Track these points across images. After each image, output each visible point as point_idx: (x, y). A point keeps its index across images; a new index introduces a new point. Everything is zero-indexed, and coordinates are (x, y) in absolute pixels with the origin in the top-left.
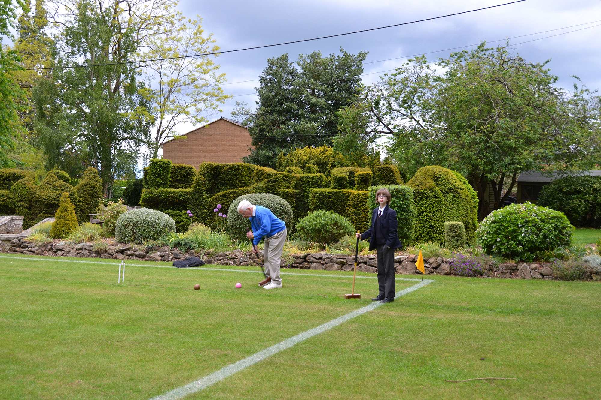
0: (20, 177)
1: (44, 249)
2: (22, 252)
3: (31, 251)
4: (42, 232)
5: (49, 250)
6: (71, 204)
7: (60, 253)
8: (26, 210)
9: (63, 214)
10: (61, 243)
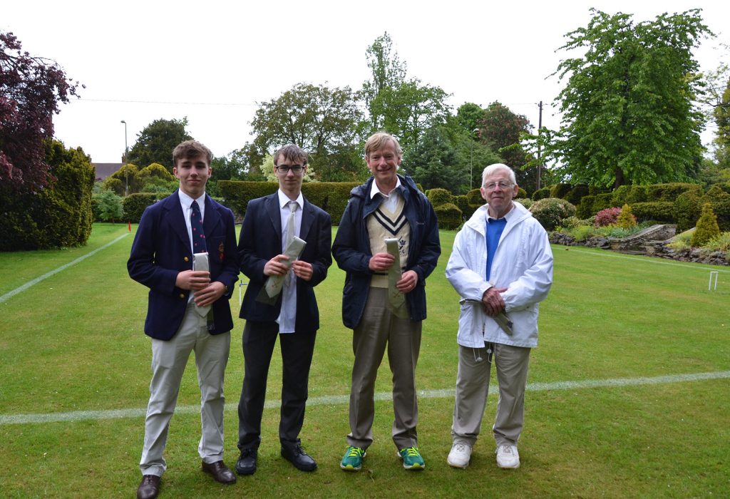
0: (685, 190)
1: (681, 255)
2: (662, 257)
3: (669, 256)
4: (684, 240)
5: (686, 256)
6: (713, 214)
7: (695, 259)
8: (687, 220)
9: (704, 223)
10: (697, 251)
